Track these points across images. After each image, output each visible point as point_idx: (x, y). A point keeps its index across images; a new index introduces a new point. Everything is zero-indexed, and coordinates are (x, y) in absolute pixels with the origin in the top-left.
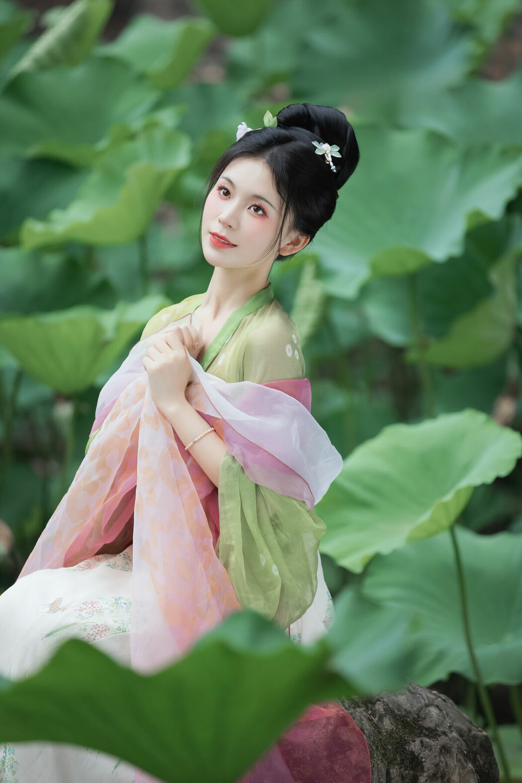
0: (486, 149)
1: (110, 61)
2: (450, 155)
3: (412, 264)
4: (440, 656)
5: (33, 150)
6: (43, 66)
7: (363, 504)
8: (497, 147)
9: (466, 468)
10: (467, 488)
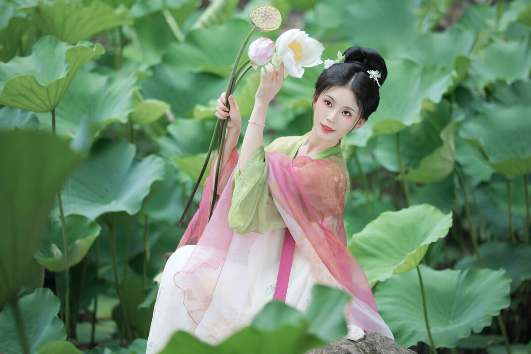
0: (434, 67)
1: (239, 22)
2: (417, 71)
3: (396, 129)
4: (413, 333)
5: (199, 69)
6: (205, 26)
7: (372, 255)
8: (440, 67)
9: (425, 236)
10: (425, 245)
